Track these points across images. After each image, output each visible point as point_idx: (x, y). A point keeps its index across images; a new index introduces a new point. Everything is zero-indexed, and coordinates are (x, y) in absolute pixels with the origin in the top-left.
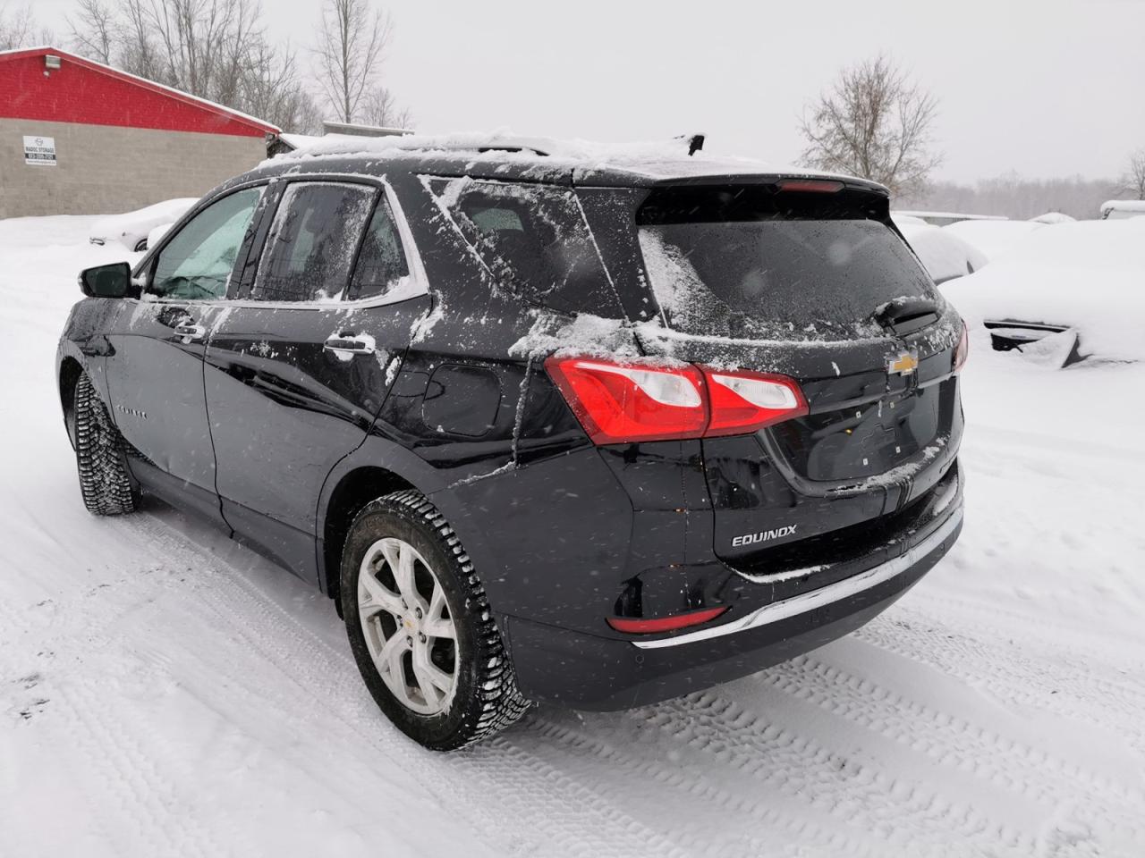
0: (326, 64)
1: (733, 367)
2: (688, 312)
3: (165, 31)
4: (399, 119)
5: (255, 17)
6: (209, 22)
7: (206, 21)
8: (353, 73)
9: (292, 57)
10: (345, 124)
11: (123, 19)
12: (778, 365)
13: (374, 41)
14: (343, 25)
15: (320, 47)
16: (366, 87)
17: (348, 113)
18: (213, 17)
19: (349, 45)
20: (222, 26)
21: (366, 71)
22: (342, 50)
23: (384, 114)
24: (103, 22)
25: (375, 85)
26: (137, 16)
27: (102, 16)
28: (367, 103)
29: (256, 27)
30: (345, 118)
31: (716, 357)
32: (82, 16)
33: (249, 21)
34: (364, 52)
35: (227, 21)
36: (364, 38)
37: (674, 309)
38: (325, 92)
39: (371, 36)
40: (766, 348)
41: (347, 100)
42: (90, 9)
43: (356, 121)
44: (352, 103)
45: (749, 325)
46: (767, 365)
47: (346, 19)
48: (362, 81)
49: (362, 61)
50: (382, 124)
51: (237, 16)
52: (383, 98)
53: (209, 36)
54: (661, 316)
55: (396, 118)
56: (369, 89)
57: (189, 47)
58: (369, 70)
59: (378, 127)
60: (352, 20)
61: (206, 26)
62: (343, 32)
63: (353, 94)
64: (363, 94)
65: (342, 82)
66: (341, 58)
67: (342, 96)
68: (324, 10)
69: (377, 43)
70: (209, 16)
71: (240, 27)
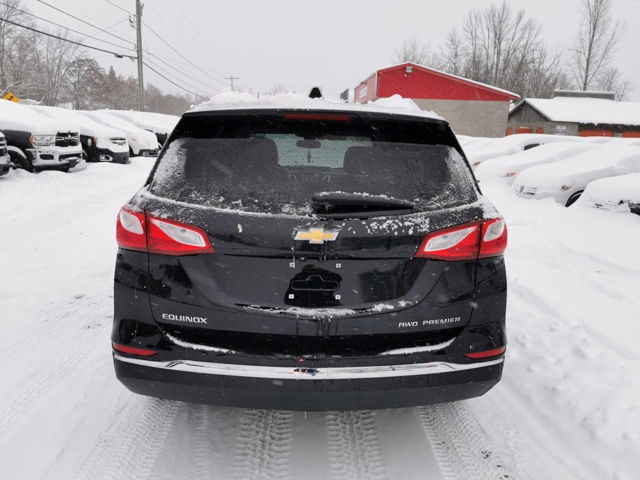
0: (576, 57)
1: (165, 216)
2: (164, 184)
3: (487, 47)
4: (621, 86)
5: (538, 34)
6: (511, 40)
7: (509, 40)
8: (593, 60)
9: (559, 54)
10: (583, 92)
11: (467, 44)
12: (194, 220)
13: (611, 39)
14: (592, 33)
15: (575, 47)
16: (600, 68)
17: (585, 84)
18: (514, 37)
19: (593, 44)
20: (518, 42)
21: (603, 58)
22: (588, 48)
23: (611, 84)
24: (457, 47)
25: (607, 67)
26: (474, 42)
27: (457, 44)
28: (599, 77)
29: (537, 40)
30: (583, 87)
31: (158, 210)
32: (447, 45)
33: (533, 37)
34: (603, 47)
35: (521, 38)
36: (606, 38)
37: (159, 182)
38: (573, 73)
39: (610, 37)
40: (192, 209)
41: (586, 77)
42: (452, 41)
43: (590, 89)
44: (589, 78)
45: (193, 195)
46: (186, 219)
47: (594, 29)
48: (598, 65)
49: (601, 52)
50: (609, 89)
51: (527, 35)
52: (614, 73)
53: (509, 48)
54: (150, 185)
55: (619, 86)
56: (602, 69)
57: (497, 54)
58: (605, 58)
59: (606, 92)
60: (599, 29)
61: (509, 43)
62: (591, 36)
63: (591, 72)
64: (598, 73)
65: (585, 66)
66: (587, 53)
67: (584, 75)
68: (581, 25)
69: (613, 41)
70: (511, 36)
71: (528, 41)
